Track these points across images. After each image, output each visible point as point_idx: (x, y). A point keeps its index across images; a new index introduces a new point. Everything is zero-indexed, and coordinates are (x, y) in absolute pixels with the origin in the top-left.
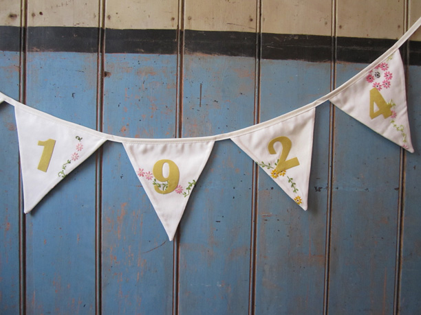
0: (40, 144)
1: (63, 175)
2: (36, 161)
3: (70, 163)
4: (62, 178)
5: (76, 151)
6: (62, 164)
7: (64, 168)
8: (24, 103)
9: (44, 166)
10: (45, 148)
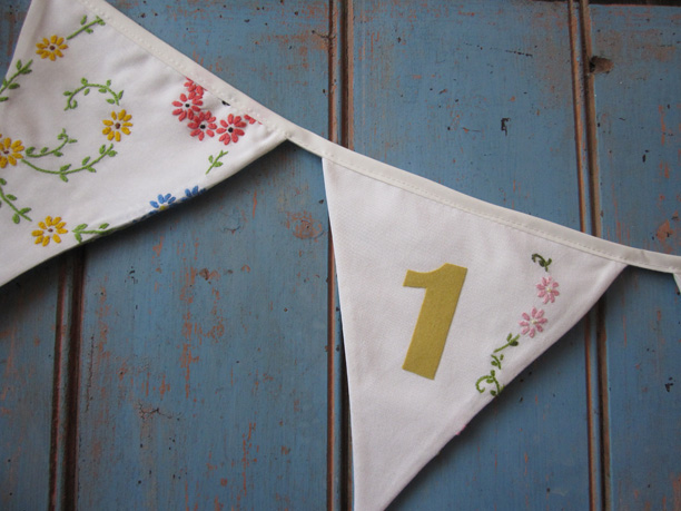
0: (413, 280)
1: (492, 386)
2: (398, 344)
3: (515, 343)
4: (487, 399)
5: (539, 303)
6: (487, 349)
7: (496, 363)
8: (344, 143)
9: (424, 359)
10: (428, 295)
